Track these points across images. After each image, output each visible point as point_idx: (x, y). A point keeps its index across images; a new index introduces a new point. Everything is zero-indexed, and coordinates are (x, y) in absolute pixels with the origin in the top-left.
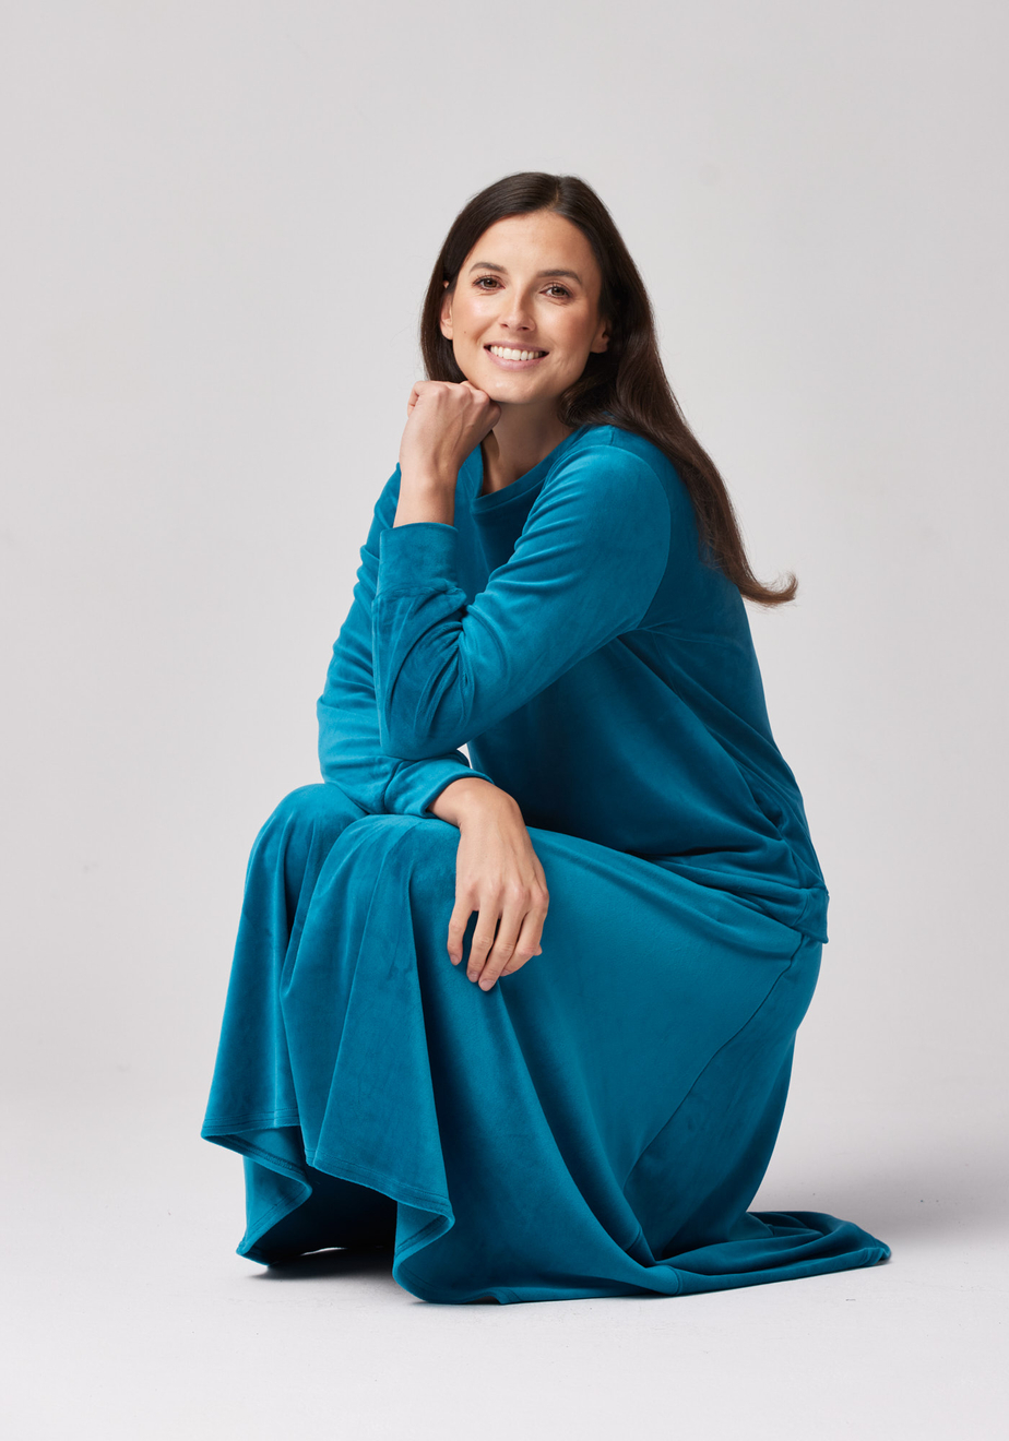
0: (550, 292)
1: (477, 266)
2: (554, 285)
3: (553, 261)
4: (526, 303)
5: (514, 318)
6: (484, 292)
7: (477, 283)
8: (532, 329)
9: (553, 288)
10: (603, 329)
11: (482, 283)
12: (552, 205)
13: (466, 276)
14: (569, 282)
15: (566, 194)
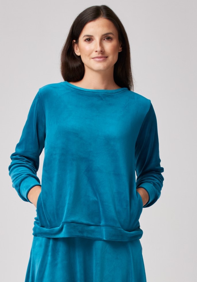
0: (106, 39)
1: (85, 36)
2: (106, 37)
3: (105, 31)
4: (101, 44)
5: (99, 49)
6: (88, 43)
7: (85, 40)
8: (103, 51)
9: (106, 38)
10: (120, 45)
11: (87, 40)
12: (101, 16)
13: (82, 39)
14: (111, 36)
15: (104, 11)
